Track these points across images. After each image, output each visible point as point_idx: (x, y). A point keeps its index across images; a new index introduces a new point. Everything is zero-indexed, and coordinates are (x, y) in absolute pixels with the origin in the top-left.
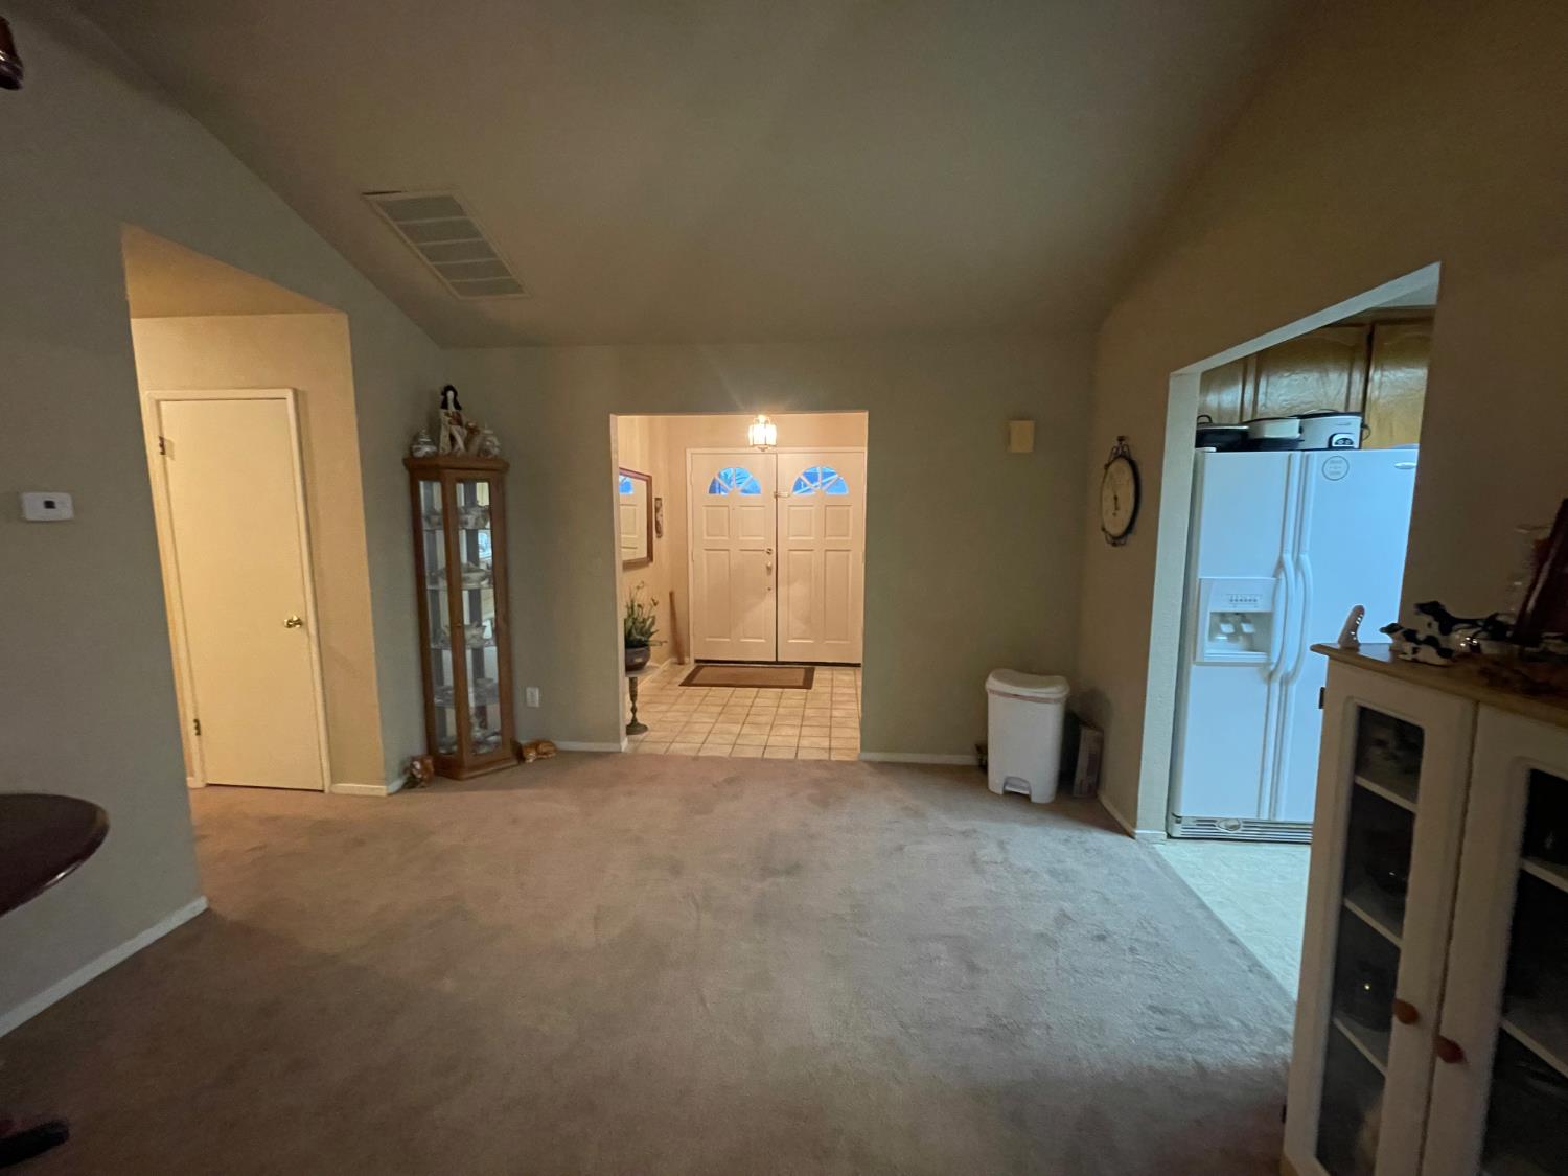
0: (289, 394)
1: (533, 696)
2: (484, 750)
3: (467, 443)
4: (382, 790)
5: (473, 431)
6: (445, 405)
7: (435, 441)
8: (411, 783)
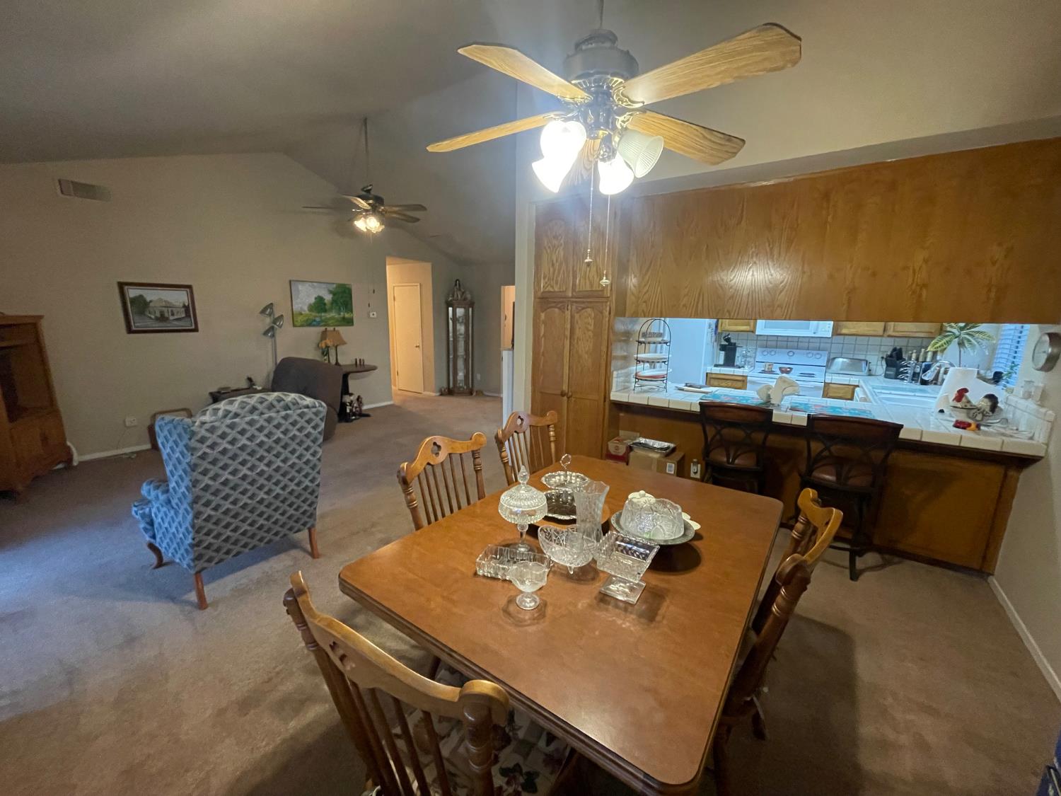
0: (419, 284)
1: (478, 376)
2: (462, 389)
3: (461, 297)
4: (433, 394)
5: (463, 293)
6: (456, 285)
7: (453, 296)
8: (442, 394)
